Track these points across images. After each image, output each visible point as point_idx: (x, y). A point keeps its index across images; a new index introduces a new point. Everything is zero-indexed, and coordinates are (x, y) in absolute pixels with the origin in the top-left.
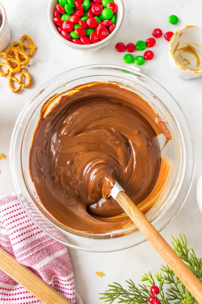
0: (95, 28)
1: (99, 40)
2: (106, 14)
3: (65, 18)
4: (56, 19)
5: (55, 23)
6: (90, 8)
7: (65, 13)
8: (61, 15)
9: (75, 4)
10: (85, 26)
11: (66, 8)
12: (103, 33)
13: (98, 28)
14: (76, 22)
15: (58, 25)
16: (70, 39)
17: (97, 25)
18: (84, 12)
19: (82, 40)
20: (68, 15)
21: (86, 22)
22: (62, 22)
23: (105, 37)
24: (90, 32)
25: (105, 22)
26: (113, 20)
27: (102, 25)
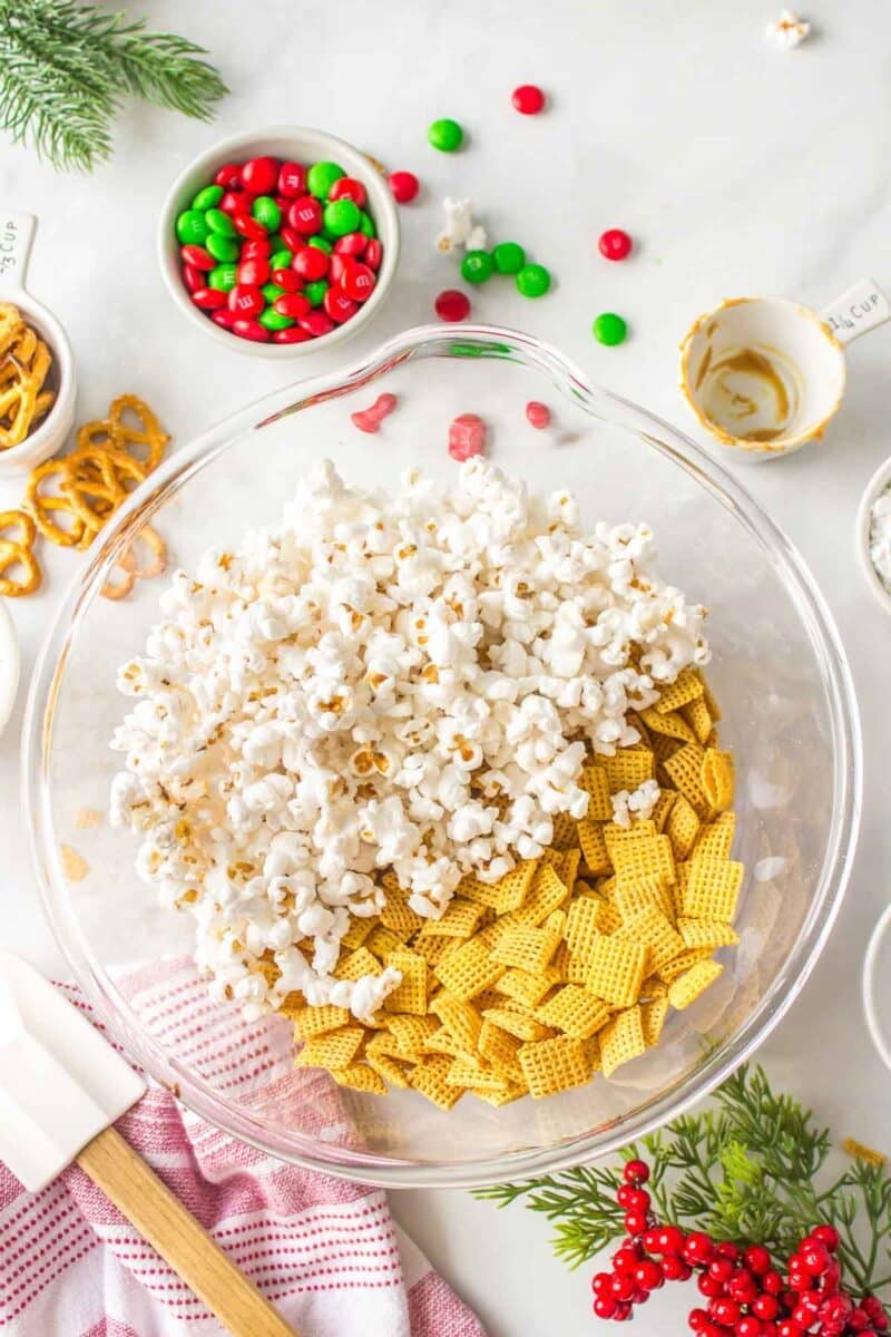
0: (327, 277)
1: (358, 306)
2: (336, 216)
3: (221, 279)
4: (200, 295)
5: (199, 305)
6: (284, 217)
7: (216, 263)
8: (206, 275)
9: (236, 228)
10: (295, 283)
11: (214, 247)
12: (361, 281)
13: (338, 269)
14: (265, 277)
15: (213, 308)
16: (270, 337)
17: (330, 263)
18: (270, 239)
19: (305, 325)
20: (226, 267)
21: (290, 267)
22: (224, 296)
23: (367, 291)
24: (317, 292)
25: (347, 244)
26: (367, 229)
27: (343, 257)
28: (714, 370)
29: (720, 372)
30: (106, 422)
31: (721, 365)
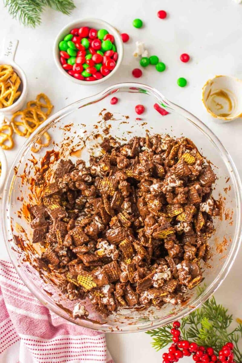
0: (101, 62)
1: (110, 71)
2: (105, 45)
3: (71, 61)
4: (65, 66)
5: (64, 69)
6: (90, 44)
7: (70, 57)
8: (67, 60)
9: (76, 47)
10: (92, 64)
11: (69, 52)
12: (111, 64)
13: (105, 60)
14: (84, 61)
15: (69, 70)
16: (84, 79)
17: (103, 58)
18: (85, 51)
19: (95, 76)
20: (73, 58)
21: (91, 59)
22: (72, 66)
23: (113, 67)
24: (99, 67)
25: (108, 53)
26: (114, 49)
27: (107, 57)
28: (212, 95)
29: (213, 96)
30: (36, 101)
31: (213, 94)
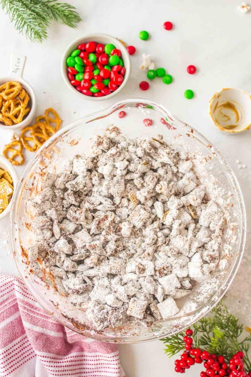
0: (109, 78)
1: (118, 86)
2: (113, 60)
3: (79, 77)
4: (73, 82)
5: (72, 85)
6: (98, 59)
7: (78, 72)
8: (75, 76)
9: (83, 62)
10: (100, 79)
11: (77, 68)
12: (119, 80)
13: (112, 75)
14: (92, 77)
15: (77, 86)
16: (93, 95)
17: (110, 74)
18: (93, 66)
19: (103, 92)
20: (80, 73)
21: (99, 75)
22: (80, 82)
23: (121, 82)
24: (106, 82)
25: (115, 68)
26: (121, 64)
27: (114, 72)
28: (219, 107)
29: (220, 108)
30: (44, 116)
31: (221, 106)
